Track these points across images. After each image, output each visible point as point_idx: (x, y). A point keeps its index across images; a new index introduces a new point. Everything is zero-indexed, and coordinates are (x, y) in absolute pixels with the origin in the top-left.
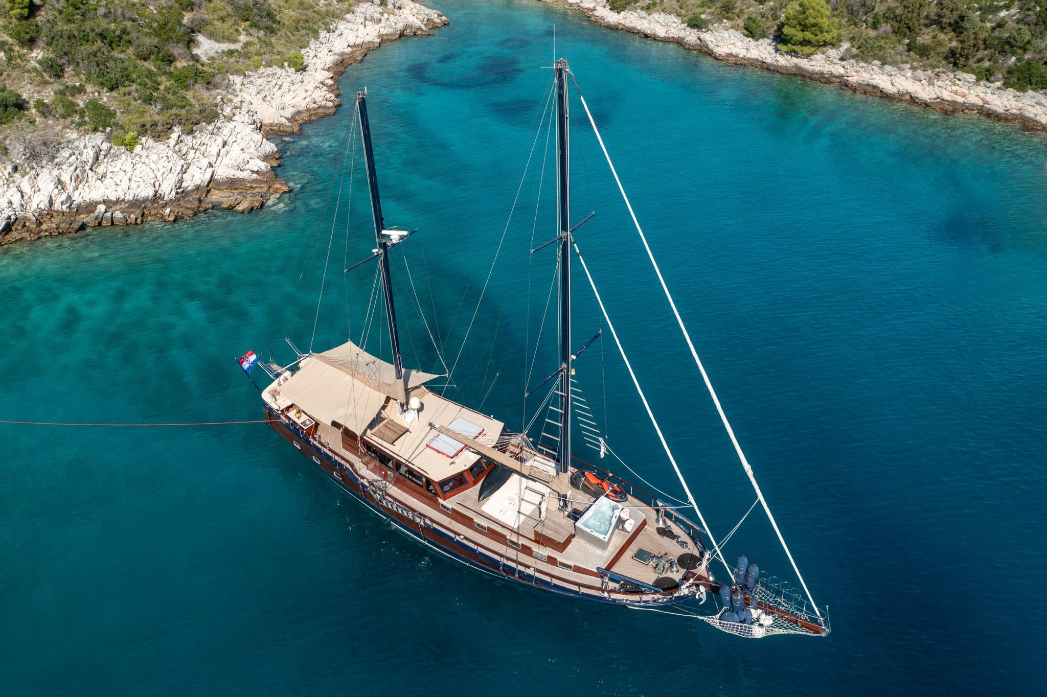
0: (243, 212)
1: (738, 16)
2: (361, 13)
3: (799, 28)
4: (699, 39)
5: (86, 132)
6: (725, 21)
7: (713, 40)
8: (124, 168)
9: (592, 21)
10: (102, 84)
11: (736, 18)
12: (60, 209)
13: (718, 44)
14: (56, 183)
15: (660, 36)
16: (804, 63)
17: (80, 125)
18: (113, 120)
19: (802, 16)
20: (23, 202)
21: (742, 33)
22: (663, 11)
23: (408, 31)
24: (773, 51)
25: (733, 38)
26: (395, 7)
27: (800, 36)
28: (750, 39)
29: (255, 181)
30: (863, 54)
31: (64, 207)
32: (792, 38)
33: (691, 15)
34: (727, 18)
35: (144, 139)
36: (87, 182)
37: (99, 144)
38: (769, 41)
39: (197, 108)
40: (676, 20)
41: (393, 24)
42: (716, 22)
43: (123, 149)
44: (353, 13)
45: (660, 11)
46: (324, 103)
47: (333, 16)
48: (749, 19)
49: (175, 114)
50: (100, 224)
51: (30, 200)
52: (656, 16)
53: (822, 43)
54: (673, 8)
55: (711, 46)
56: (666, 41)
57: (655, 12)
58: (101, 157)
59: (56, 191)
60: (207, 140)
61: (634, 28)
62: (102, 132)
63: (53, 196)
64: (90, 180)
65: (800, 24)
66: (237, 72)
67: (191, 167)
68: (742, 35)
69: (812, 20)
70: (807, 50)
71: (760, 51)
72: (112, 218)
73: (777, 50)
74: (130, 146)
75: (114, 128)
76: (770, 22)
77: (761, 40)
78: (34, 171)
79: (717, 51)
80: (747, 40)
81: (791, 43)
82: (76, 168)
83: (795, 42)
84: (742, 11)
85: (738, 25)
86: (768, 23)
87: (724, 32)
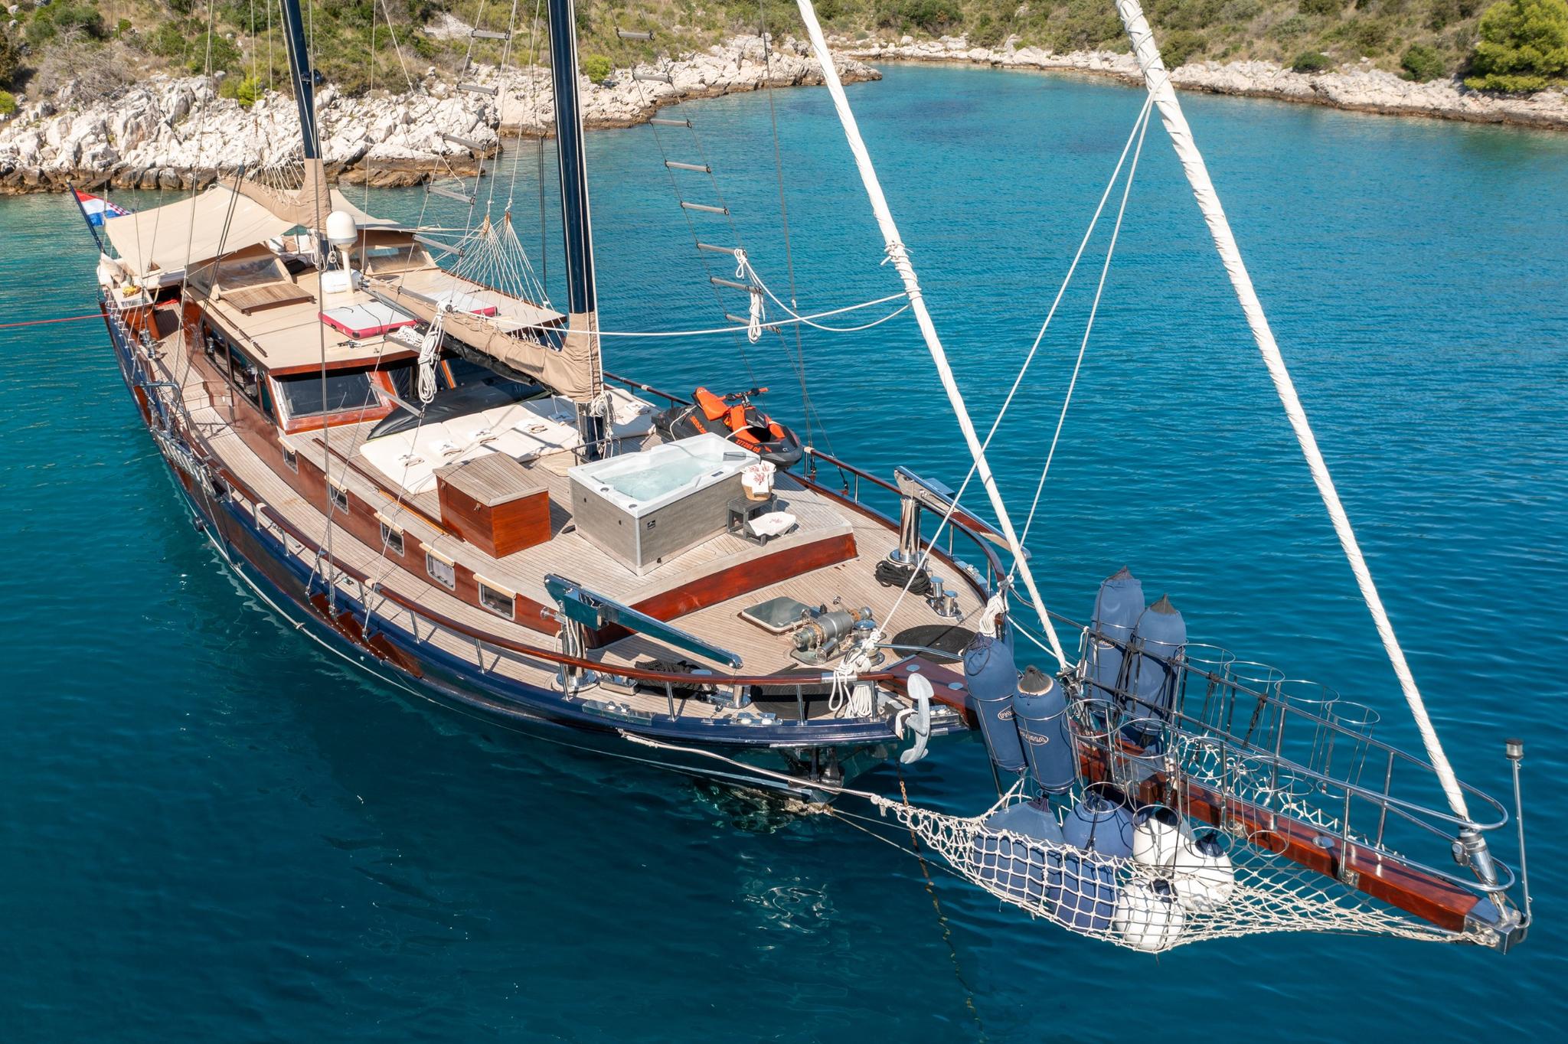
0: (381, 187)
1: (1390, 50)
2: (736, 46)
3: (1509, 42)
4: (1314, 87)
5: (184, 73)
6: (1364, 59)
7: (1339, 84)
8: (224, 129)
9: (1125, 83)
10: (243, 24)
11: (1387, 53)
12: (88, 166)
13: (1349, 89)
14: (95, 128)
15: (1242, 88)
16: (1518, 106)
17: (177, 63)
18: (234, 63)
19: (1516, 20)
20: (37, 155)
21: (1396, 74)
22: (1251, 57)
23: (809, 79)
24: (1456, 94)
25: (1377, 81)
26: (796, 50)
27: (1512, 56)
28: (1412, 83)
29: (433, 162)
31: (96, 164)
32: (1494, 62)
33: (1300, 53)
34: (1370, 55)
35: (274, 94)
36: (156, 140)
37: (194, 88)
38: (1448, 82)
39: (385, 69)
40: (1274, 68)
41: (786, 67)
42: (1345, 62)
43: (233, 103)
44: (724, 45)
45: (1246, 57)
46: (617, 115)
47: (689, 45)
48: (1413, 49)
49: (338, 66)
50: (137, 187)
51: (53, 156)
52: (1237, 65)
53: (1557, 69)
54: (1269, 51)
55: (1334, 93)
56: (1251, 94)
57: (1236, 60)
58: (194, 109)
59: (91, 138)
60: (379, 109)
61: (1195, 83)
62: (208, 75)
63: (83, 144)
64: (160, 138)
65: (1513, 36)
66: (486, 60)
67: (333, 138)
68: (1396, 78)
69: (1533, 24)
70: (1524, 81)
71: (1429, 95)
72: (158, 177)
73: (1464, 90)
74: (246, 102)
75: (231, 73)
76: (1453, 52)
77: (1433, 82)
78: (73, 114)
79: (1345, 99)
80: (1406, 83)
81: (1493, 72)
82: (141, 114)
83: (1501, 68)
84: (1398, 41)
85: (1389, 62)
86: (1448, 54)
87: (1362, 74)
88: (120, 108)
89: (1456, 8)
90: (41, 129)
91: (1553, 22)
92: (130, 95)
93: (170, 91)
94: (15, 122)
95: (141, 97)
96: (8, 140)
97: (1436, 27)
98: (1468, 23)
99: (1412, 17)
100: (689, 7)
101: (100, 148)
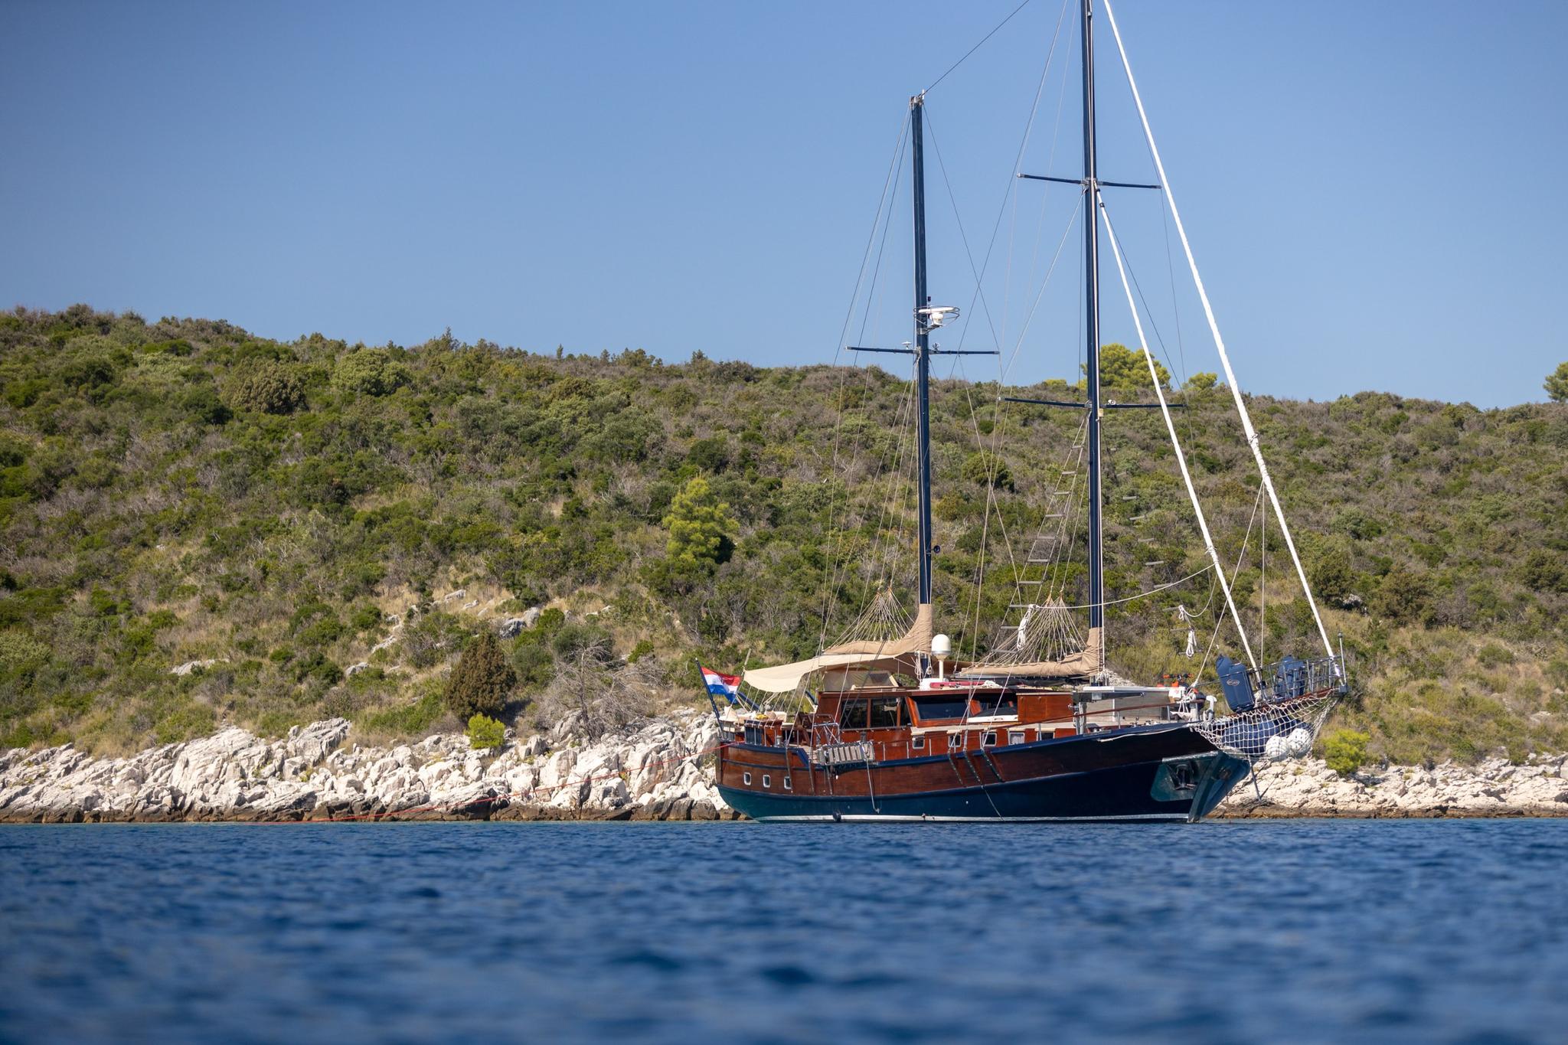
12: (597, 803)
14: (609, 759)
20: (531, 792)
31: (607, 801)
46: (1353, 806)
47: (1557, 741)
51: (547, 797)
59: (604, 772)
63: (594, 776)
64: (683, 780)
78: (577, 749)
82: (663, 748)
88: (637, 742)
90: (535, 766)
92: (649, 729)
93: (700, 725)
94: (504, 757)
95: (662, 731)
96: (497, 774)
101: (614, 783)
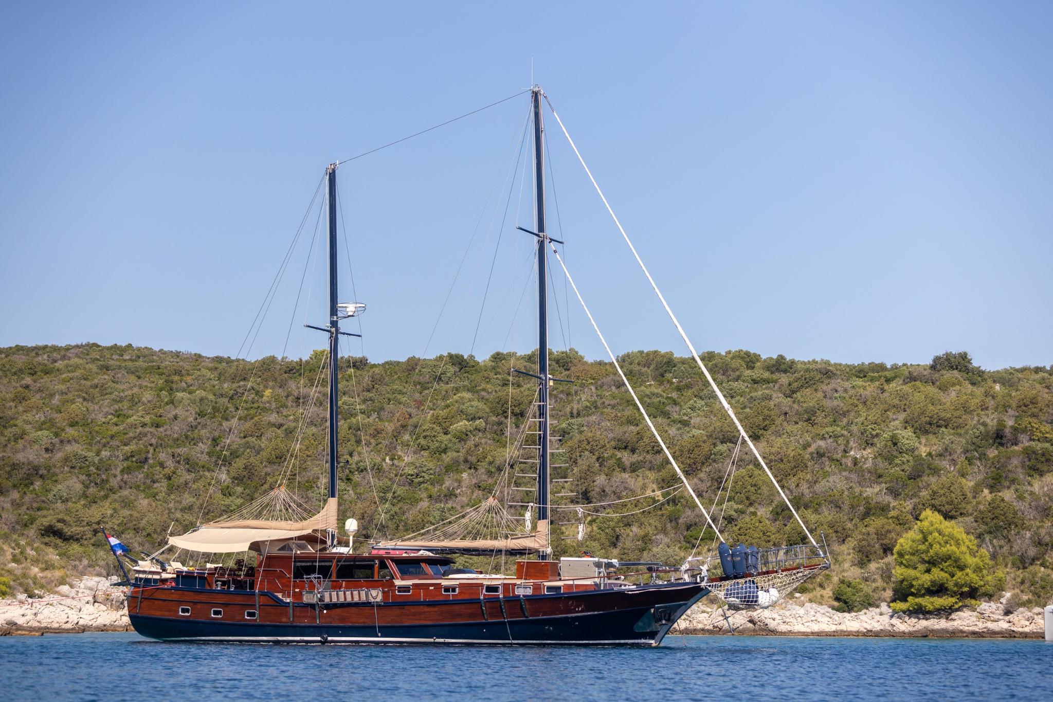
1: (821, 585)
2: (86, 588)
3: (922, 567)
4: (751, 621)
6: (798, 595)
11: (818, 589)
13: (787, 620)
16: (940, 624)
19: (923, 547)
21: (830, 606)
25: (813, 613)
27: (925, 579)
28: (846, 614)
30: (1039, 597)
32: (912, 586)
34: (803, 591)
38: (879, 609)
40: (709, 610)
44: (72, 586)
48: (841, 582)
53: (966, 589)
55: (772, 625)
65: (923, 561)
68: (830, 610)
70: (941, 601)
71: (861, 621)
73: (893, 613)
76: (880, 583)
77: (865, 611)
79: (783, 628)
80: (840, 614)
81: (913, 594)
83: (919, 590)
84: (828, 577)
85: (822, 596)
86: (874, 585)
87: (798, 608)
89: (877, 546)
91: (954, 548)
97: (861, 564)
98: (890, 559)
99: (840, 558)
100: (18, 545)
